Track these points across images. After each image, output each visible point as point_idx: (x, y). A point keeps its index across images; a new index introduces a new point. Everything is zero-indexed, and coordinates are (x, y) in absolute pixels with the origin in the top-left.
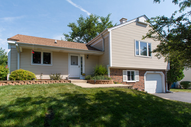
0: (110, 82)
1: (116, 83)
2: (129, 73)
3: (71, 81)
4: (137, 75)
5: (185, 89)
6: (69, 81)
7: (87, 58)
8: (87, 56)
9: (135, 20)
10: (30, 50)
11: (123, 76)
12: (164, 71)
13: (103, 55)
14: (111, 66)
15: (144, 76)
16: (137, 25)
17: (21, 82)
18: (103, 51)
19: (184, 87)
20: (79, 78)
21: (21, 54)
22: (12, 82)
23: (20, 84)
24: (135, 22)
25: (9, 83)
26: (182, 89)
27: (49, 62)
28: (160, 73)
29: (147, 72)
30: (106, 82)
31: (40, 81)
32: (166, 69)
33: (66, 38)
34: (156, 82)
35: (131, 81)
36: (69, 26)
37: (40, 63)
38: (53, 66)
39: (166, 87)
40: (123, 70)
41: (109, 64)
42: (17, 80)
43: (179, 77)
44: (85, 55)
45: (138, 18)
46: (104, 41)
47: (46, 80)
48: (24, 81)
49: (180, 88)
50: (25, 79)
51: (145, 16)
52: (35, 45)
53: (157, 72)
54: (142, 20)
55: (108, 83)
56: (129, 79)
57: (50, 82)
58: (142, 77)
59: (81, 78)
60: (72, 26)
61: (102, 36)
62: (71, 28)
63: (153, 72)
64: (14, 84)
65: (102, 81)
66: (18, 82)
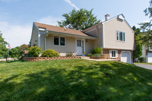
0: (105, 58)
1: (107, 58)
2: (112, 52)
3: (81, 57)
4: (117, 53)
5: (141, 62)
6: (79, 57)
7: (87, 41)
8: (87, 40)
9: (117, 17)
10: (52, 35)
11: (110, 54)
12: (131, 51)
13: (97, 39)
14: (104, 47)
15: (120, 54)
16: (117, 20)
17: (53, 58)
18: (97, 37)
19: (140, 61)
20: (82, 55)
21: (47, 38)
22: (48, 58)
23: (52, 59)
24: (116, 18)
25: (46, 59)
26: (139, 62)
27: (64, 45)
28: (128, 52)
29: (122, 51)
30: (103, 58)
31: (63, 57)
32: (132, 49)
33: (59, 25)
34: (126, 58)
35: (114, 57)
36: (64, 16)
37: (58, 45)
38: (66, 47)
39: (132, 61)
40: (110, 50)
41: (102, 46)
42: (50, 56)
43: (140, 55)
44: (85, 39)
45: (118, 16)
46: (98, 30)
47: (64, 57)
48: (54, 57)
49: (138, 62)
50: (55, 56)
51: (122, 15)
52: (58, 32)
53: (127, 51)
54: (121, 17)
55: (104, 59)
56: (113, 56)
57: (69, 58)
58: (119, 55)
59: (83, 55)
60: (66, 16)
61: (97, 27)
62: (65, 17)
63: (125, 51)
64: (48, 60)
65: (101, 57)
66: (51, 58)
